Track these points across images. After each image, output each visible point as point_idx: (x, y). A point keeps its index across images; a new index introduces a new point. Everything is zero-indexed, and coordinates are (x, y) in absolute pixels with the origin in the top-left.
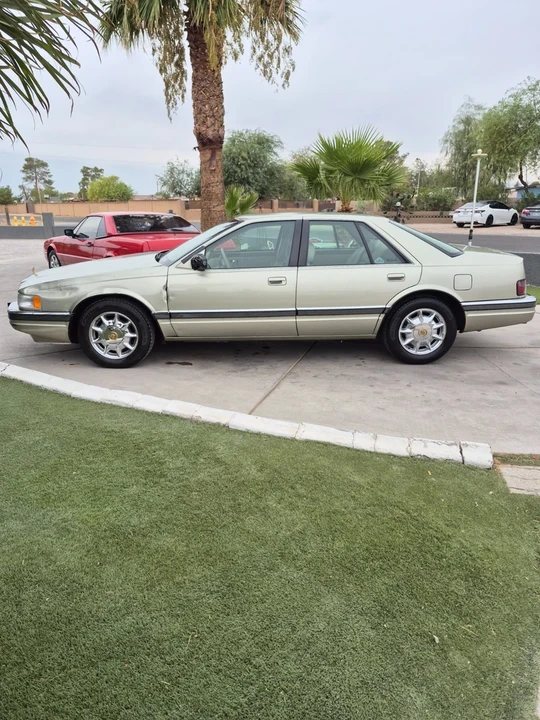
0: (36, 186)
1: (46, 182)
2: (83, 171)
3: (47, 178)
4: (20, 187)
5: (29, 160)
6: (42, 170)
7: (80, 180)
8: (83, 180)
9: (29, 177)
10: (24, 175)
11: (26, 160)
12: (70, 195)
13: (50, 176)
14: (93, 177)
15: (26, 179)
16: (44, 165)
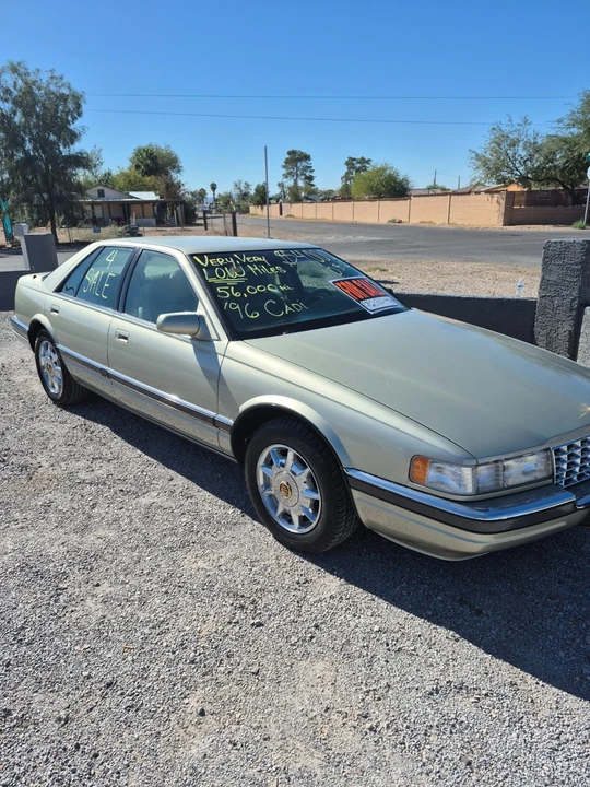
0: (296, 182)
1: (307, 178)
2: (347, 163)
3: (308, 174)
4: (279, 185)
5: (292, 153)
6: (304, 164)
7: (343, 174)
8: (347, 173)
9: (290, 173)
10: (284, 171)
11: (289, 153)
12: (330, 192)
13: (312, 171)
14: (358, 170)
15: (286, 176)
16: (307, 158)
